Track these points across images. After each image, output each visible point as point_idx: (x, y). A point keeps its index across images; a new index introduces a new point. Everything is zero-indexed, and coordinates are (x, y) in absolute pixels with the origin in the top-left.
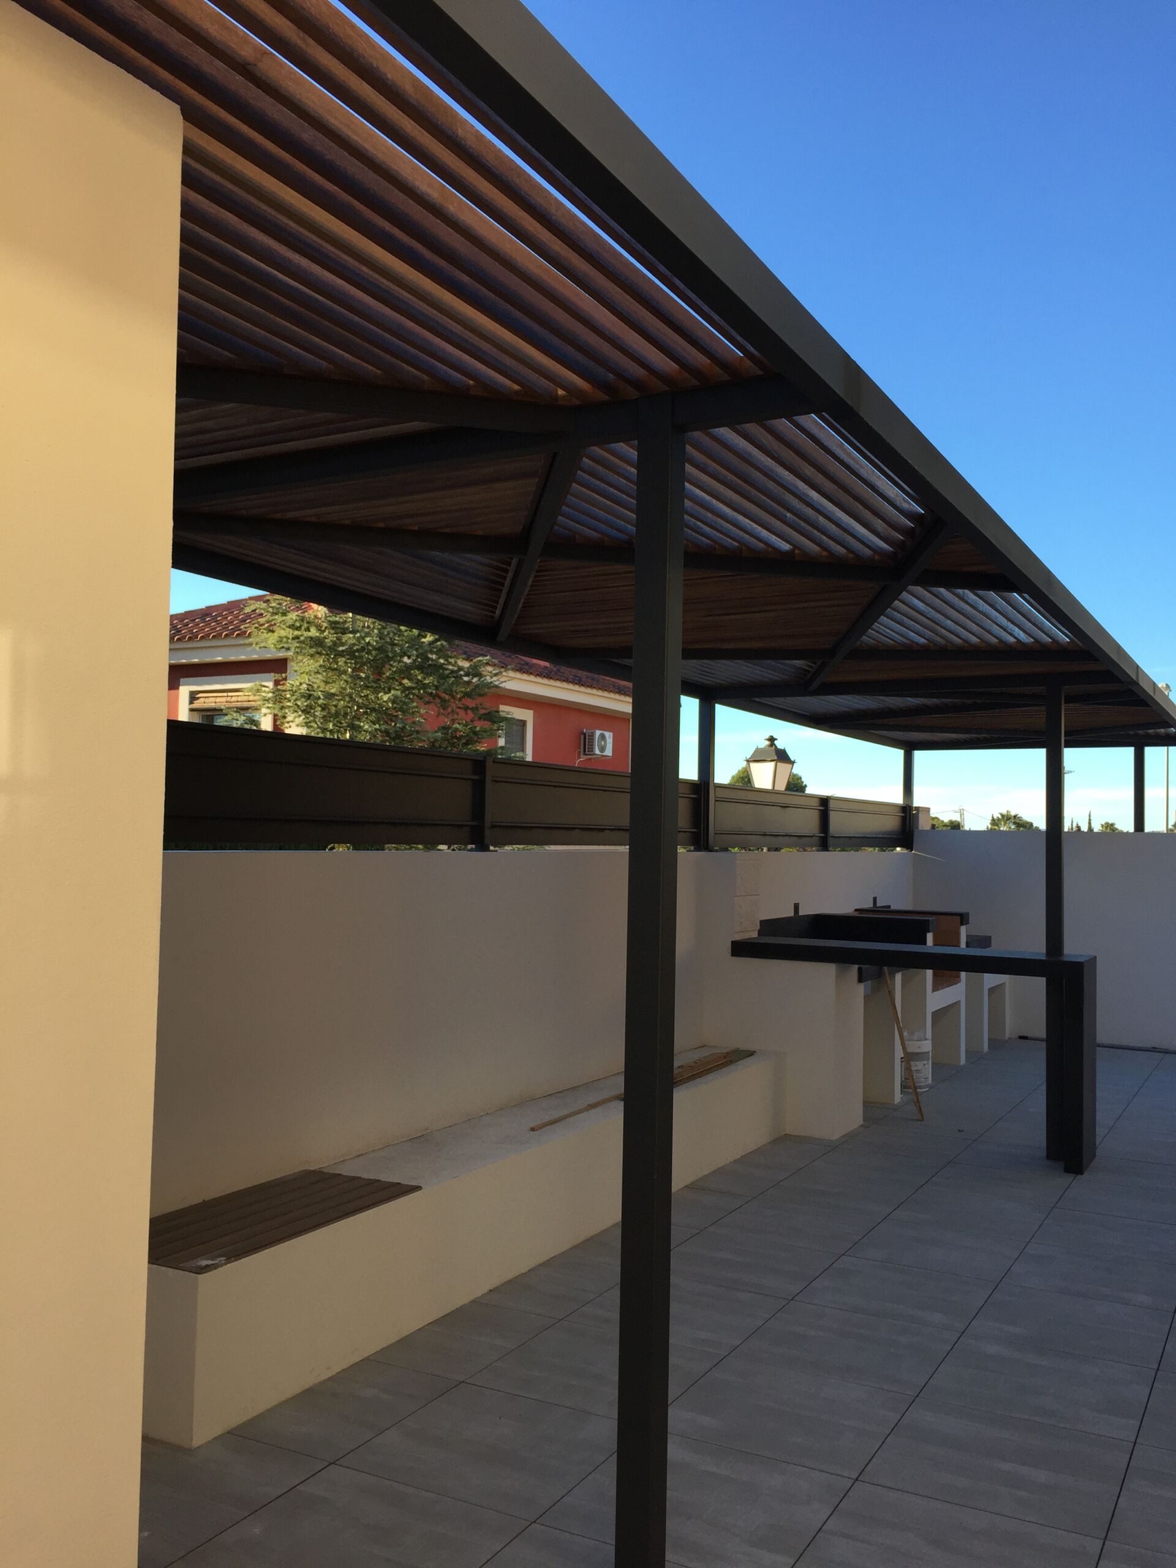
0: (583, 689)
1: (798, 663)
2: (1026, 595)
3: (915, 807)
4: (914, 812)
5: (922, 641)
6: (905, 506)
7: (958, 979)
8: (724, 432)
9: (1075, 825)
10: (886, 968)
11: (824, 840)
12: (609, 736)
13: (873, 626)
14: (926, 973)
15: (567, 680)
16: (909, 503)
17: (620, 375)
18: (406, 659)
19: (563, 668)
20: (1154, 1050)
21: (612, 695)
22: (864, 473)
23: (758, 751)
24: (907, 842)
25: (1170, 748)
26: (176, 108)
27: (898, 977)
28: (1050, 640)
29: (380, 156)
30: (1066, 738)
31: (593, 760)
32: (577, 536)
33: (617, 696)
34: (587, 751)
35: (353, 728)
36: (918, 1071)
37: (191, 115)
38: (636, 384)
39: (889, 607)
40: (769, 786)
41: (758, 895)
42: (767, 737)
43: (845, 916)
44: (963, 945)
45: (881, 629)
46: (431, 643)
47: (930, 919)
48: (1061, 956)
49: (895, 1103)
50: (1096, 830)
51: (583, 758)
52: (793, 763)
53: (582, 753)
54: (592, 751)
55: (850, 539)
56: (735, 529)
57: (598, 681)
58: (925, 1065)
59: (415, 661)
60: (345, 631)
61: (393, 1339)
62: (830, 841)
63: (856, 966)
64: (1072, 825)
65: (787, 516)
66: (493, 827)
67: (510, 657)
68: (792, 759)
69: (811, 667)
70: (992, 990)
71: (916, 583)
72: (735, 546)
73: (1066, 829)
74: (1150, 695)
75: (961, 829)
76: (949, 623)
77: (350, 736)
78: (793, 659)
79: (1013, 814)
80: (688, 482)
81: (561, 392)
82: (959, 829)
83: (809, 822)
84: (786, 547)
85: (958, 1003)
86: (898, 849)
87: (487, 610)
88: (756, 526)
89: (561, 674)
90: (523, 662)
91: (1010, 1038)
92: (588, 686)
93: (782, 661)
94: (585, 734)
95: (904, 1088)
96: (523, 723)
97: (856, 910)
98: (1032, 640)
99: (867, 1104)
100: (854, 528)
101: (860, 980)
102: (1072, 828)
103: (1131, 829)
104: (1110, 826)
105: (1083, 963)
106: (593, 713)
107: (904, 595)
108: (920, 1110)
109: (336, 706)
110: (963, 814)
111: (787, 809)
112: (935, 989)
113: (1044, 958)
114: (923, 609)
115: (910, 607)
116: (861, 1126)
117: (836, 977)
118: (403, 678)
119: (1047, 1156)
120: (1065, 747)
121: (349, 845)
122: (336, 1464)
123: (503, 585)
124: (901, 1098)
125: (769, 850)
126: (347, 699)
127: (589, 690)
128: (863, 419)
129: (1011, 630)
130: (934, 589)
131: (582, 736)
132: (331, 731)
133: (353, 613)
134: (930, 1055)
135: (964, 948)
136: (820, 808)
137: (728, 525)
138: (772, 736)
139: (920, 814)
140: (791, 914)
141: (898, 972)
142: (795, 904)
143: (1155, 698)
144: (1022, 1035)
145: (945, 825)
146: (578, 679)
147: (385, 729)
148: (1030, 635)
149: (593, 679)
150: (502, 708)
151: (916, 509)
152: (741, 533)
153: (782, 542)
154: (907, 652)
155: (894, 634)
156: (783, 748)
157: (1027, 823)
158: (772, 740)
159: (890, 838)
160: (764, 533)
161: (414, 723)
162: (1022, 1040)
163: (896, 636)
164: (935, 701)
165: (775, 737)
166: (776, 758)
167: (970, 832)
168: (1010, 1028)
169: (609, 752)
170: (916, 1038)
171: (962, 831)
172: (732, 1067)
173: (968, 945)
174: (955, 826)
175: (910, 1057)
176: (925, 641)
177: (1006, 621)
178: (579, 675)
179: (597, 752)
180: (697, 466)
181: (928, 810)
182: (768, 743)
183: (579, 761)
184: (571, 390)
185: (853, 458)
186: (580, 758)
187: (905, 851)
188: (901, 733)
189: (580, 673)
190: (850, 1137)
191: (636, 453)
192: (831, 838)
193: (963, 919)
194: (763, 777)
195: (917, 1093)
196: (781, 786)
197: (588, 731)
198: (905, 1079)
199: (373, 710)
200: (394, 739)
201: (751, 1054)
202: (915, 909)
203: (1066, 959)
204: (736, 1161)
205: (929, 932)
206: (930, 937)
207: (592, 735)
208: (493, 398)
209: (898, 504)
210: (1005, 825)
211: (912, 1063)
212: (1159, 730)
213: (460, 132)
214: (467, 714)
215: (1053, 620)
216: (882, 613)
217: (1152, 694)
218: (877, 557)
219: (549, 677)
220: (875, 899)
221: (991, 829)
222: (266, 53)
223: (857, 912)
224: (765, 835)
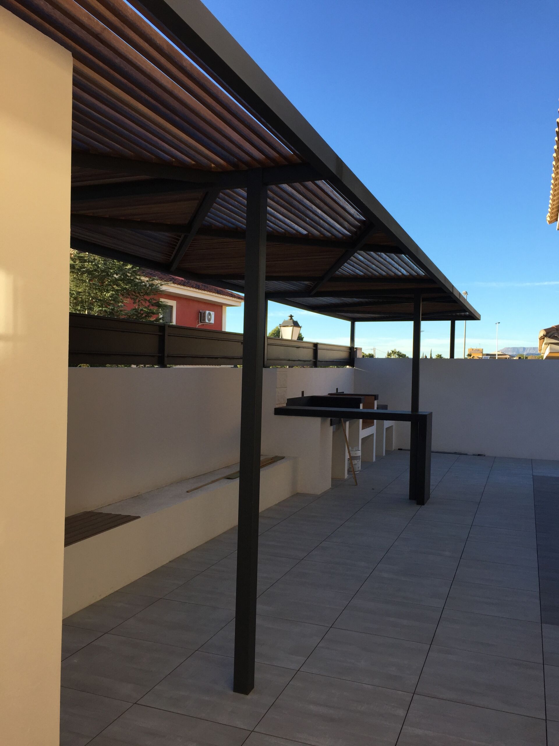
0: (200, 291)
1: (306, 283)
2: (407, 255)
3: (355, 348)
4: (355, 350)
5: (362, 273)
6: (358, 217)
7: (373, 424)
8: (285, 186)
9: (424, 356)
10: (342, 419)
11: (316, 362)
12: (212, 313)
13: (341, 267)
14: (359, 420)
15: (193, 287)
16: (360, 216)
17: (240, 160)
18: (115, 276)
19: (190, 281)
20: (455, 453)
21: (214, 294)
22: (341, 204)
23: (285, 322)
24: (352, 364)
25: (467, 321)
26: (70, 53)
27: (347, 423)
28: (416, 274)
29: (148, 71)
30: (422, 317)
31: (205, 325)
32: (213, 226)
33: (217, 295)
34: (202, 320)
35: (90, 309)
36: (355, 464)
37: (76, 56)
38: (246, 163)
39: (349, 259)
40: (290, 338)
41: (286, 387)
42: (289, 315)
43: (324, 397)
44: (376, 408)
45: (344, 268)
46: (129, 269)
47: (362, 397)
48: (417, 412)
49: (345, 478)
50: (433, 358)
51: (200, 324)
52: (300, 327)
53: (200, 322)
54: (205, 321)
55: (334, 230)
56: (283, 224)
57: (207, 287)
58: (358, 461)
59: (120, 277)
60: (85, 261)
61: (129, 582)
62: (318, 363)
63: (329, 419)
64: (423, 356)
65: (307, 220)
66: (168, 356)
67: (165, 275)
68: (300, 326)
69: (312, 284)
70: (387, 429)
71: (361, 250)
72: (283, 232)
73: (421, 358)
74: (458, 298)
75: (374, 357)
76: (374, 266)
77: (87, 313)
78: (305, 281)
79: (397, 351)
80: (268, 207)
81: (213, 165)
82: (373, 357)
83: (308, 355)
84: (305, 232)
85: (373, 434)
86: (348, 367)
87: (167, 257)
88: (293, 224)
89: (190, 284)
90: (171, 278)
91: (394, 450)
92: (203, 290)
93: (300, 282)
94: (201, 313)
95: (349, 472)
96: (171, 307)
97: (329, 394)
98: (409, 274)
99: (333, 479)
100: (335, 225)
101: (331, 425)
102: (423, 357)
103: (449, 357)
104: (440, 356)
105: (427, 415)
106: (205, 303)
107: (356, 254)
108: (356, 481)
109: (81, 298)
110: (375, 351)
111: (299, 349)
112: (362, 429)
113: (410, 413)
114: (363, 260)
115: (357, 259)
116: (331, 488)
117: (321, 423)
118: (114, 285)
119: (409, 499)
120: (422, 320)
121: (88, 365)
122: (108, 633)
123: (176, 246)
124: (348, 476)
125: (289, 367)
126: (87, 294)
127: (203, 292)
128: (343, 183)
129: (400, 270)
130: (368, 252)
131: (200, 314)
132: (79, 310)
133: (88, 253)
134: (360, 458)
135: (376, 410)
136: (313, 348)
137: (281, 223)
138: (291, 315)
139: (358, 351)
140: (301, 396)
141: (347, 421)
142: (302, 391)
143: (460, 299)
144: (400, 448)
145: (367, 356)
146: (198, 286)
147: (105, 310)
148: (408, 272)
149: (205, 286)
150: (162, 300)
151: (362, 218)
152: (286, 226)
153: (304, 230)
154: (355, 278)
155: (350, 271)
156: (296, 321)
157: (404, 355)
158: (291, 316)
159: (343, 362)
160: (296, 227)
161: (119, 306)
162: (400, 450)
163: (351, 271)
164: (367, 300)
165: (292, 315)
166: (293, 325)
167: (378, 359)
168: (395, 445)
169: (212, 321)
170: (354, 450)
171: (375, 358)
172: (275, 464)
173: (377, 408)
174: (371, 356)
175: (352, 458)
176: (363, 274)
177: (398, 266)
178: (198, 284)
179: (207, 321)
180: (273, 200)
181: (361, 349)
182: (290, 318)
183: (198, 325)
184: (217, 164)
185: (337, 197)
186: (199, 324)
187: (351, 368)
188: (350, 314)
189: (198, 283)
190: (326, 493)
191: (246, 193)
192: (318, 362)
193: (376, 397)
194: (287, 334)
195: (355, 473)
196: (295, 338)
197: (202, 311)
198: (349, 468)
199: (100, 300)
200: (109, 314)
201: (283, 458)
202: (355, 393)
203: (419, 414)
204: (276, 505)
205: (361, 403)
206: (361, 406)
207: (205, 313)
208: (183, 167)
209: (355, 216)
210: (393, 356)
211: (353, 461)
212: (461, 313)
213: (184, 64)
214: (146, 303)
215: (418, 266)
216: (346, 262)
217: (459, 298)
218: (344, 238)
219: (184, 285)
220: (337, 389)
221: (388, 358)
222: (105, 29)
223: (329, 395)
224: (289, 360)
